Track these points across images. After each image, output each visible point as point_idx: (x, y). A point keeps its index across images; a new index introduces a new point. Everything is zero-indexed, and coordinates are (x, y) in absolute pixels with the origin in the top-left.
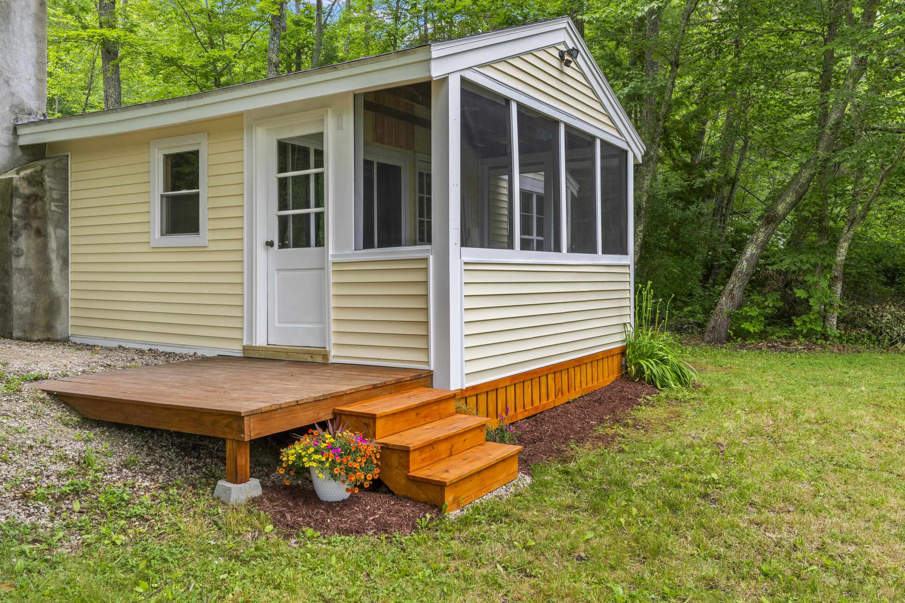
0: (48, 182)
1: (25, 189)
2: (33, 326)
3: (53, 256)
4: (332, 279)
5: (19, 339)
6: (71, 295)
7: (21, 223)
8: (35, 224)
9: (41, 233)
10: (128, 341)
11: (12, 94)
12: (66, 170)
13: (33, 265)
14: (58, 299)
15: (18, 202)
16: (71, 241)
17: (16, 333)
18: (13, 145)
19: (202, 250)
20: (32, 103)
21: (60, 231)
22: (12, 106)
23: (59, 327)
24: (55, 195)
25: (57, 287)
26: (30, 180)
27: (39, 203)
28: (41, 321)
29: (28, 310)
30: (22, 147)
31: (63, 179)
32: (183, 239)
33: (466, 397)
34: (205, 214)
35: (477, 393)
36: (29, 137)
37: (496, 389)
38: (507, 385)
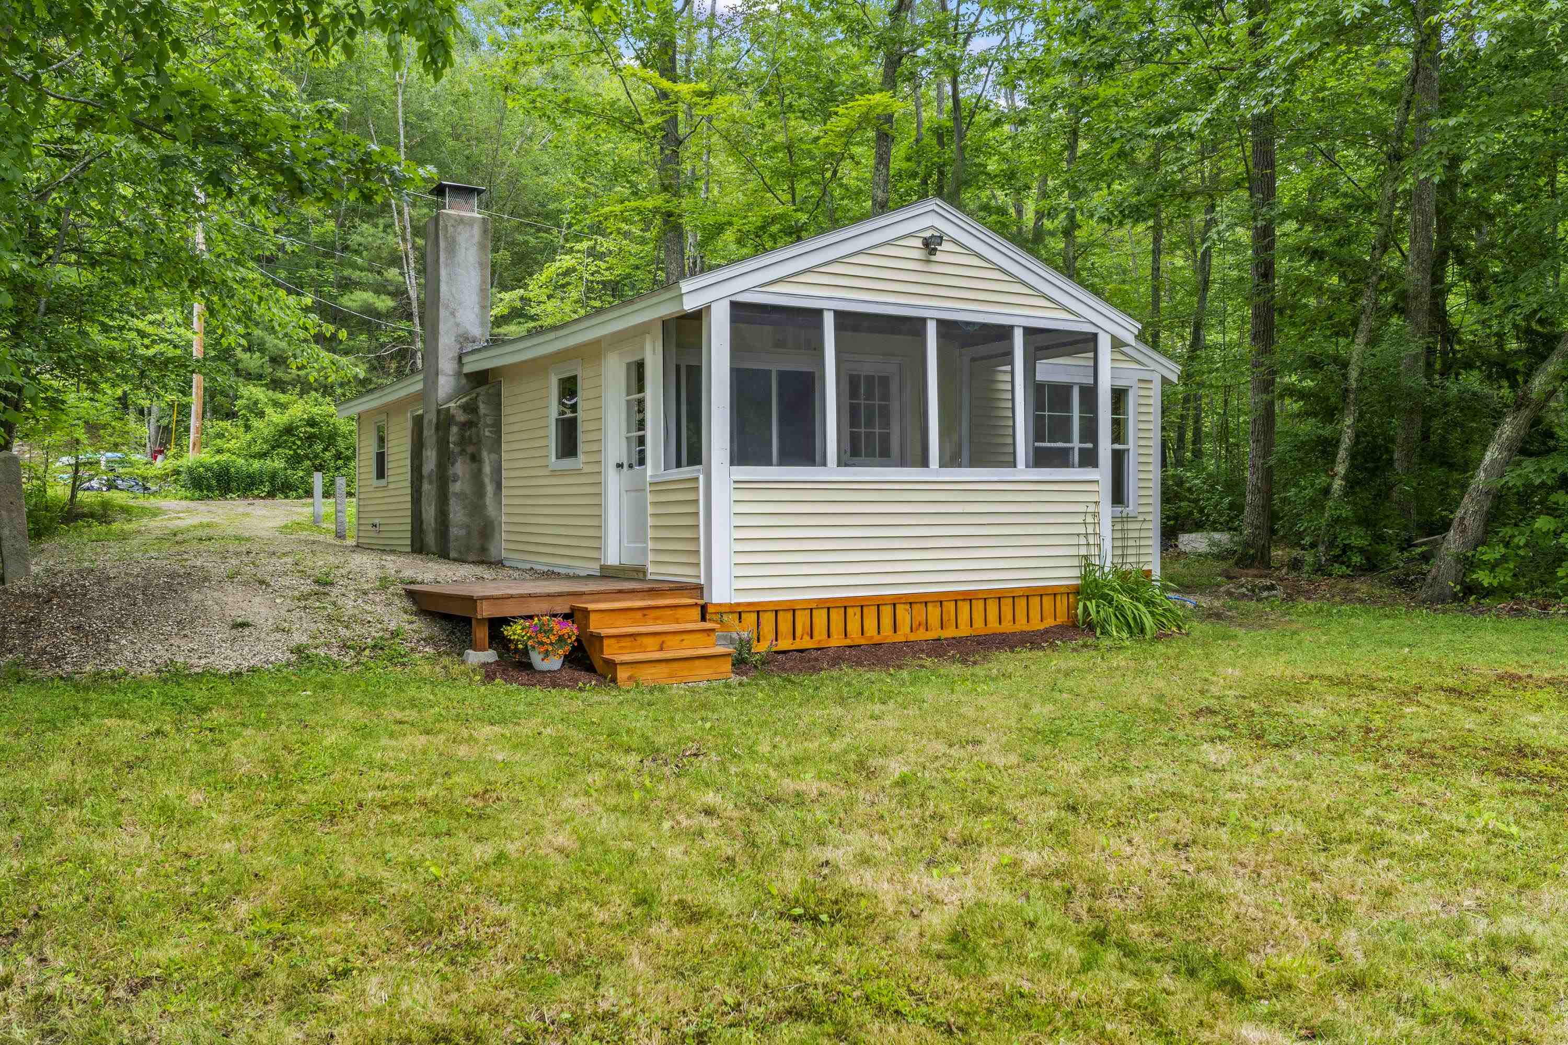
0: (483, 409)
1: (461, 417)
2: (468, 549)
3: (487, 481)
4: (650, 498)
5: (455, 560)
6: (504, 519)
7: (457, 450)
8: (470, 449)
9: (475, 458)
10: (559, 566)
11: (458, 325)
12: (499, 395)
13: (468, 489)
14: (492, 523)
15: (454, 429)
16: (504, 465)
17: (453, 554)
18: (459, 374)
19: (578, 472)
20: (476, 331)
21: (494, 456)
22: (458, 336)
23: (493, 551)
24: (489, 420)
25: (491, 510)
26: (466, 408)
27: (474, 430)
28: (476, 542)
29: (463, 532)
30: (467, 375)
31: (496, 405)
32: (568, 463)
33: (739, 611)
34: (581, 437)
35: (758, 610)
36: (473, 365)
37: (792, 609)
38: (812, 607)
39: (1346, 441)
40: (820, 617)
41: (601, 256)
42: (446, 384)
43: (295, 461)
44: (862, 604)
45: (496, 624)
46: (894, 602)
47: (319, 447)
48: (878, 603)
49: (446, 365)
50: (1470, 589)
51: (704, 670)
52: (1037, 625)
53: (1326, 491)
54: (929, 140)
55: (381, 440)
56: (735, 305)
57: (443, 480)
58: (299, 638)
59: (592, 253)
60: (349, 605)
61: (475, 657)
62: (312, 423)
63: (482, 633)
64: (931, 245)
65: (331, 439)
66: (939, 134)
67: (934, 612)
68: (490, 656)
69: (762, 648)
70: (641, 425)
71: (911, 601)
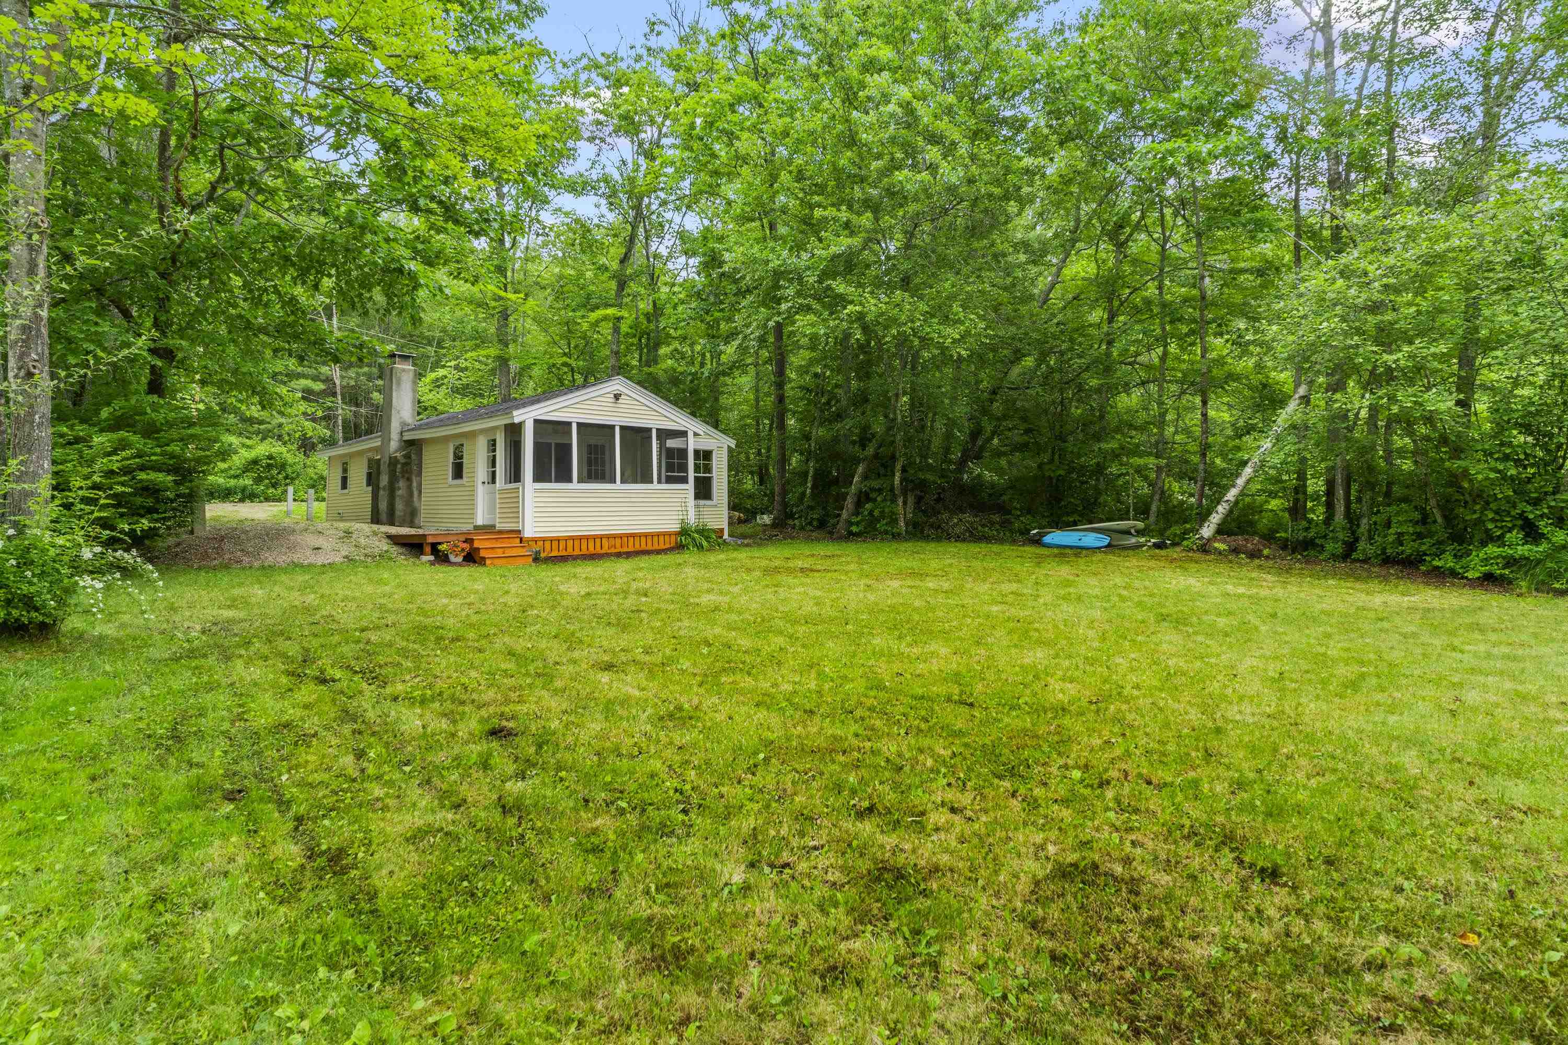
0: (413, 457)
1: (402, 460)
2: (404, 521)
3: (414, 490)
4: (498, 496)
5: (401, 525)
6: (422, 507)
7: (399, 475)
8: (406, 475)
9: (409, 479)
10: (452, 527)
11: (401, 418)
12: (423, 451)
13: (405, 494)
14: (416, 509)
15: (398, 466)
16: (423, 482)
17: (397, 524)
18: (401, 440)
19: (463, 486)
20: (409, 421)
21: (418, 478)
22: (401, 423)
23: (416, 522)
24: (416, 462)
25: (416, 504)
26: (405, 456)
27: (408, 466)
28: (409, 518)
29: (402, 514)
30: (405, 441)
31: (420, 454)
32: (458, 482)
33: (535, 540)
34: (465, 471)
35: (544, 540)
36: (408, 436)
37: (558, 540)
38: (566, 539)
39: (811, 473)
40: (570, 543)
41: (463, 370)
42: (394, 445)
43: (258, 480)
44: (587, 538)
45: (434, 546)
46: (601, 537)
47: (274, 472)
48: (594, 538)
49: (395, 436)
50: (851, 533)
51: (520, 561)
52: (662, 547)
53: (803, 494)
54: (642, 319)
55: (345, 470)
56: (536, 421)
57: (392, 489)
58: (344, 553)
59: (456, 367)
60: (363, 541)
61: (425, 558)
62: (270, 457)
63: (428, 549)
64: (617, 397)
65: (283, 466)
66: (647, 316)
67: (618, 541)
68: (432, 558)
69: (543, 555)
70: (494, 464)
71: (608, 537)
